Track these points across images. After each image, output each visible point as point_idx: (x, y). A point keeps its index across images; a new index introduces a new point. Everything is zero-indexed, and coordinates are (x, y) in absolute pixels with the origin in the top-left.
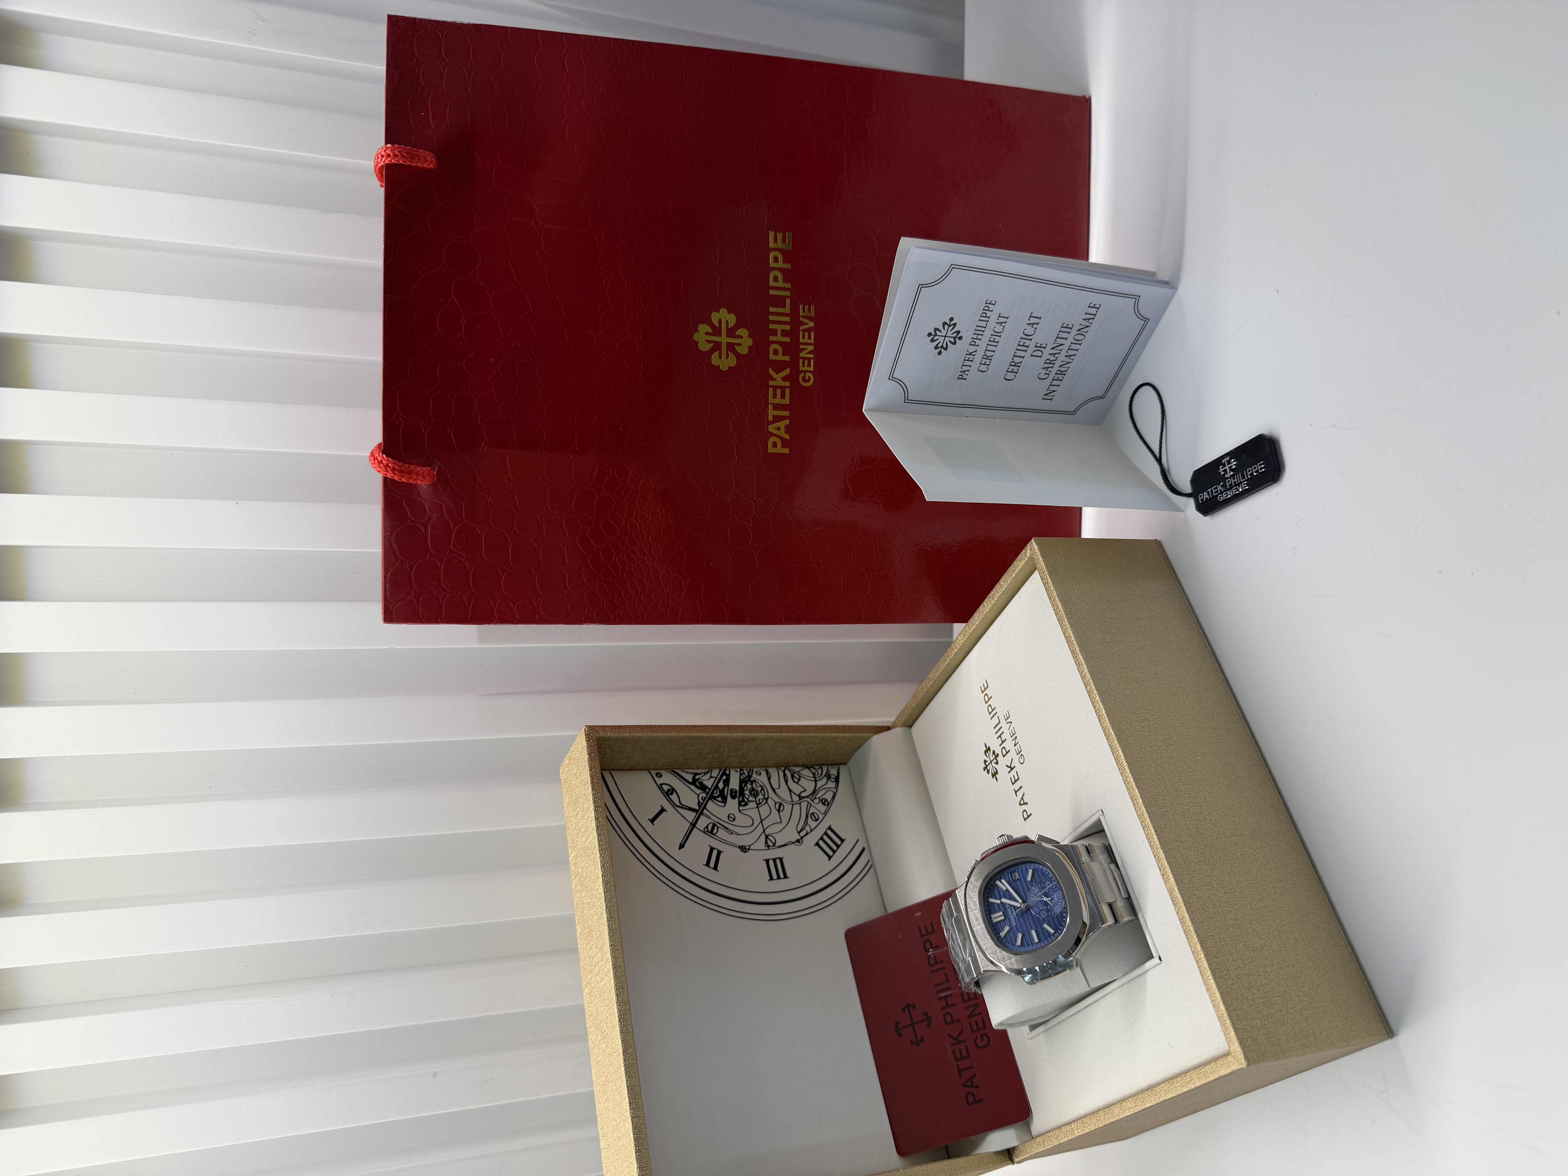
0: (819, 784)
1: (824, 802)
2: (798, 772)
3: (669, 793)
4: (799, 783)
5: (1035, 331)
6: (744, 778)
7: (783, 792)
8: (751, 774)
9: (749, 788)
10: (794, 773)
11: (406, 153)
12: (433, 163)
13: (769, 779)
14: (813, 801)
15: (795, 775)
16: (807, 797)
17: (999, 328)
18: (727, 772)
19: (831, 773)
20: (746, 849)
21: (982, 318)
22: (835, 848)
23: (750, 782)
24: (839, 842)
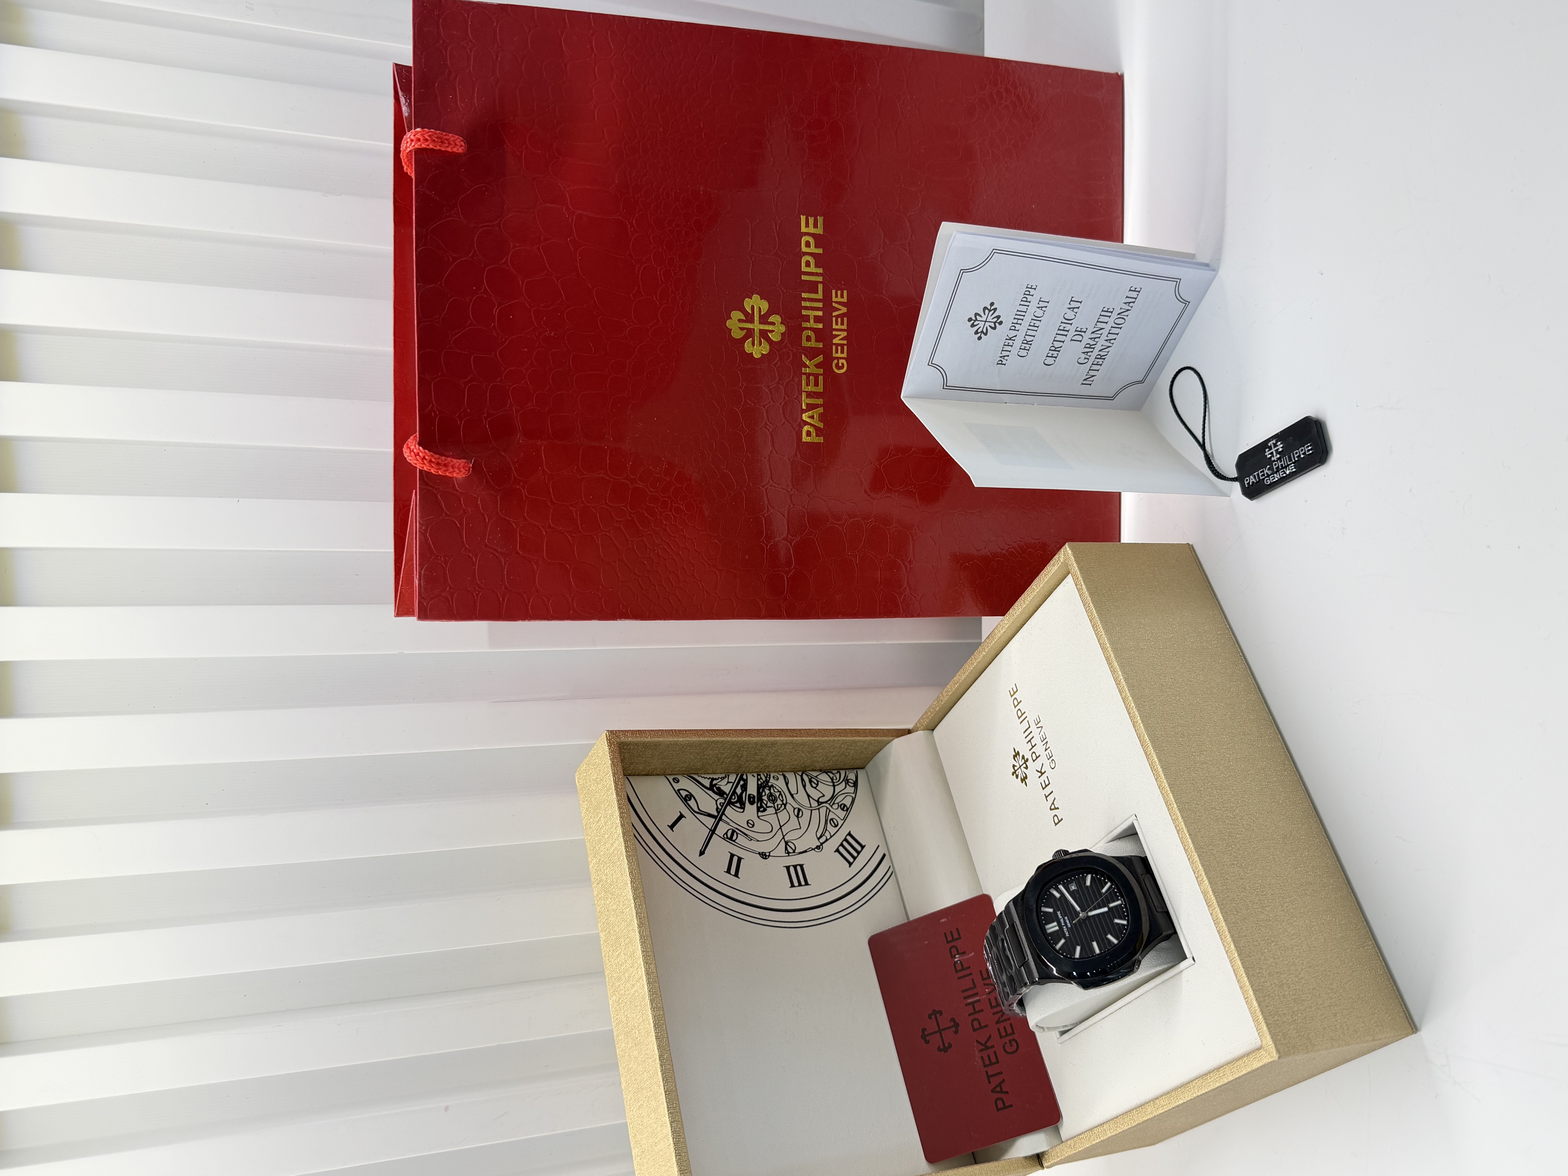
0: (838, 789)
1: (843, 807)
2: (816, 777)
3: (687, 798)
4: (817, 788)
5: (1075, 316)
6: (762, 783)
7: (801, 797)
8: (768, 779)
9: (767, 794)
10: (812, 778)
11: (437, 138)
12: (463, 148)
13: (787, 784)
14: (831, 806)
15: (813, 779)
16: (826, 802)
17: (1039, 313)
18: (745, 777)
19: (848, 778)
20: (766, 856)
21: (1022, 303)
22: (855, 854)
23: (767, 787)
24: (859, 848)
